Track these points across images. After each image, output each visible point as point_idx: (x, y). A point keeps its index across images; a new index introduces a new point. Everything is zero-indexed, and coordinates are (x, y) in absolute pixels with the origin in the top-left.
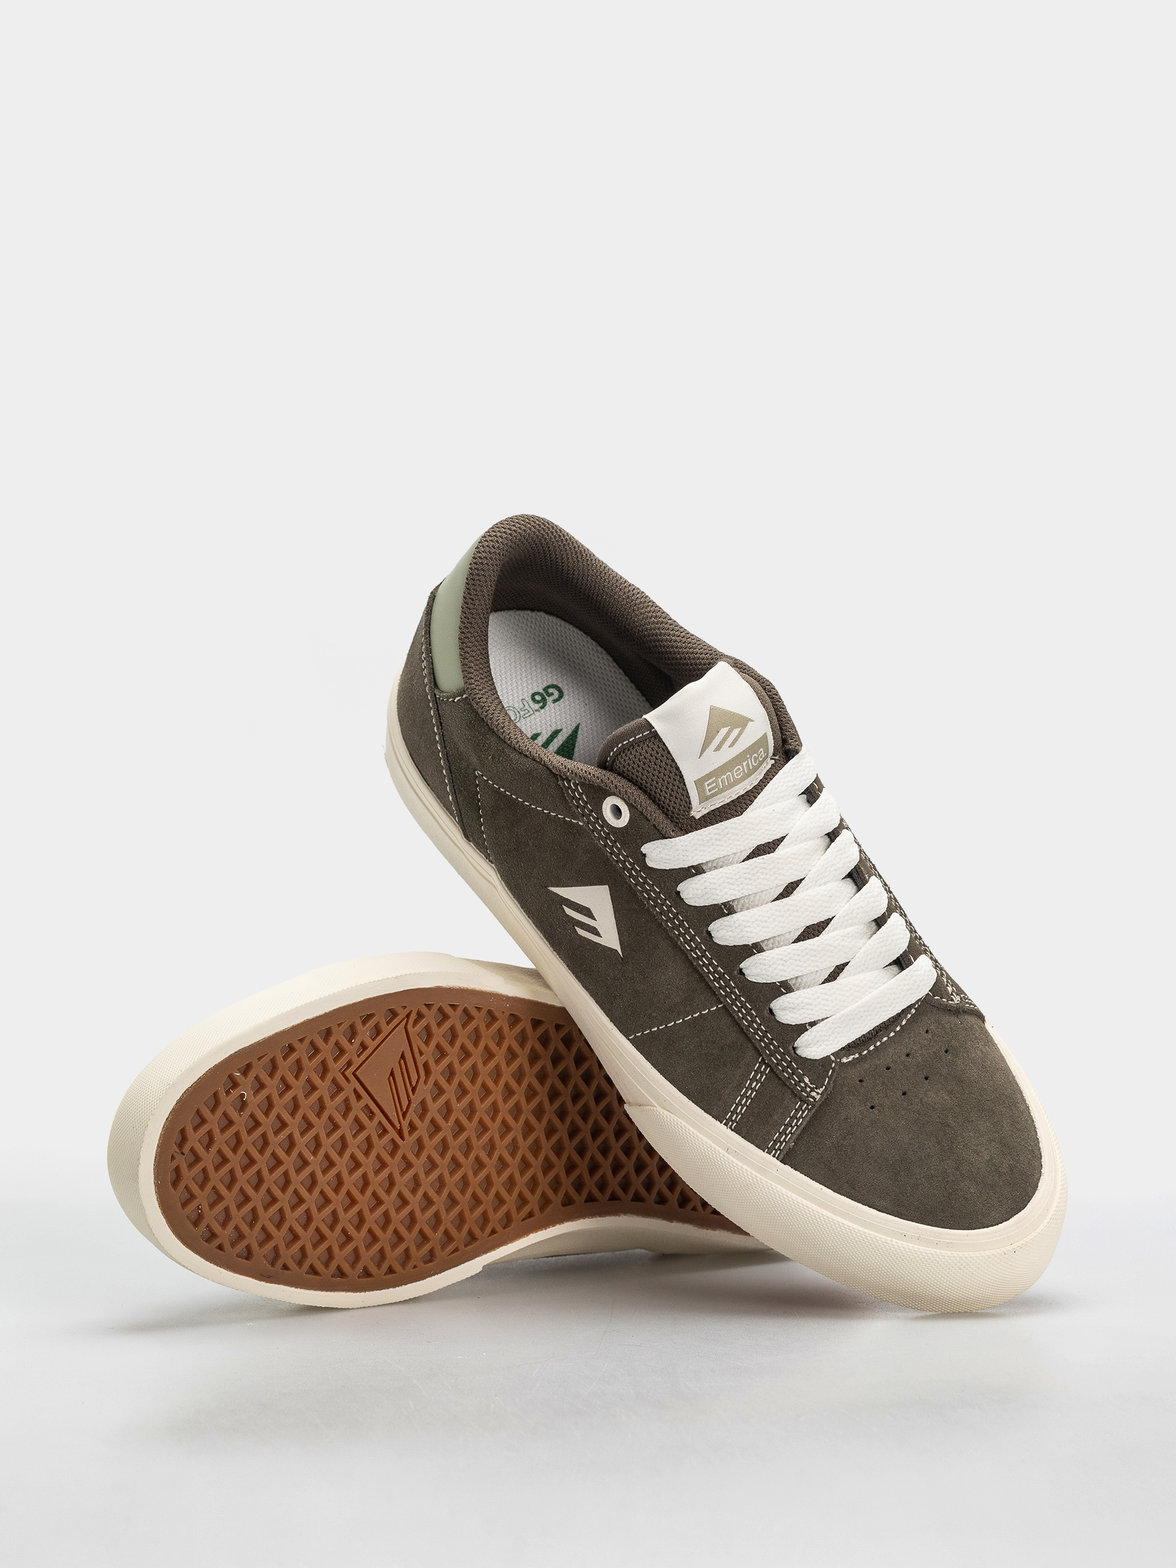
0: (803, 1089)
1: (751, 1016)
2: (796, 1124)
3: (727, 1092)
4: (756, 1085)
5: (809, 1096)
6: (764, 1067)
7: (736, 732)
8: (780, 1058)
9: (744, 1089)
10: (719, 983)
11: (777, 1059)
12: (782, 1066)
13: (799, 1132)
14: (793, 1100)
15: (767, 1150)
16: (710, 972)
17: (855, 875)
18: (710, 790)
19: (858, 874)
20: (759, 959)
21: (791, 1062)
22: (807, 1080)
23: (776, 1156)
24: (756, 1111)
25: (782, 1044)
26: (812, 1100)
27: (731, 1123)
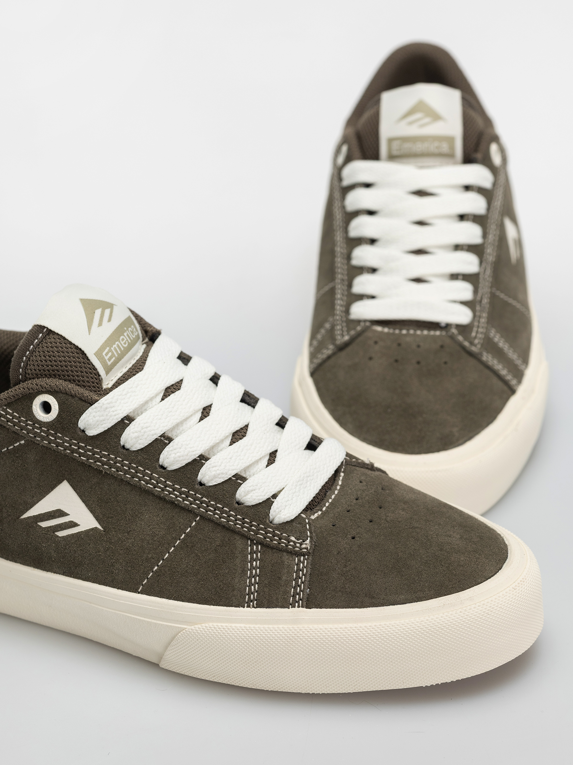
0: (294, 546)
1: (226, 512)
2: (303, 575)
3: (237, 580)
4: (256, 563)
5: (301, 549)
6: (255, 547)
7: (107, 312)
8: (264, 532)
9: (249, 572)
10: (188, 500)
11: (262, 534)
12: (269, 537)
13: (308, 579)
14: (291, 559)
15: (290, 606)
16: (177, 496)
17: (247, 398)
18: (109, 360)
19: (249, 396)
20: (210, 464)
21: (274, 531)
22: (293, 538)
23: (300, 605)
24: (266, 582)
25: (260, 522)
26: (305, 550)
27: (251, 604)
